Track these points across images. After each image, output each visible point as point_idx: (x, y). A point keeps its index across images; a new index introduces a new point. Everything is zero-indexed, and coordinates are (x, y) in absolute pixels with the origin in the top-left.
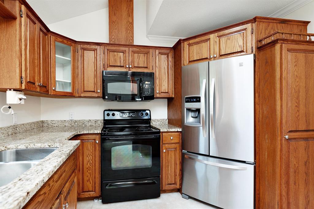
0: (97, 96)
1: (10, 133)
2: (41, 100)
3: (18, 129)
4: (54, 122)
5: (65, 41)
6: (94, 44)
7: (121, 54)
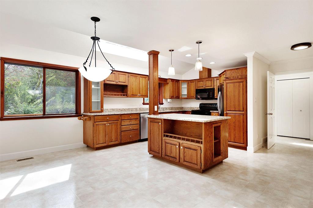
0: (194, 98)
2: (183, 100)
3: (173, 108)
4: (185, 108)
5: (185, 81)
6: (194, 80)
7: (202, 82)
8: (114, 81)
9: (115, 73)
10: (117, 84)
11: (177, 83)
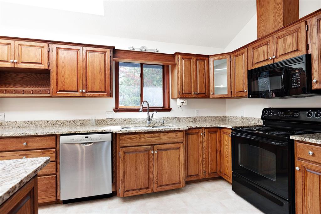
0: (245, 95)
1: (191, 121)
2: (226, 101)
3: (197, 119)
4: (231, 118)
5: (221, 57)
6: (243, 48)
7: (265, 47)
8: (7, 61)
9: (10, 44)
10: (17, 66)
11: (200, 64)
